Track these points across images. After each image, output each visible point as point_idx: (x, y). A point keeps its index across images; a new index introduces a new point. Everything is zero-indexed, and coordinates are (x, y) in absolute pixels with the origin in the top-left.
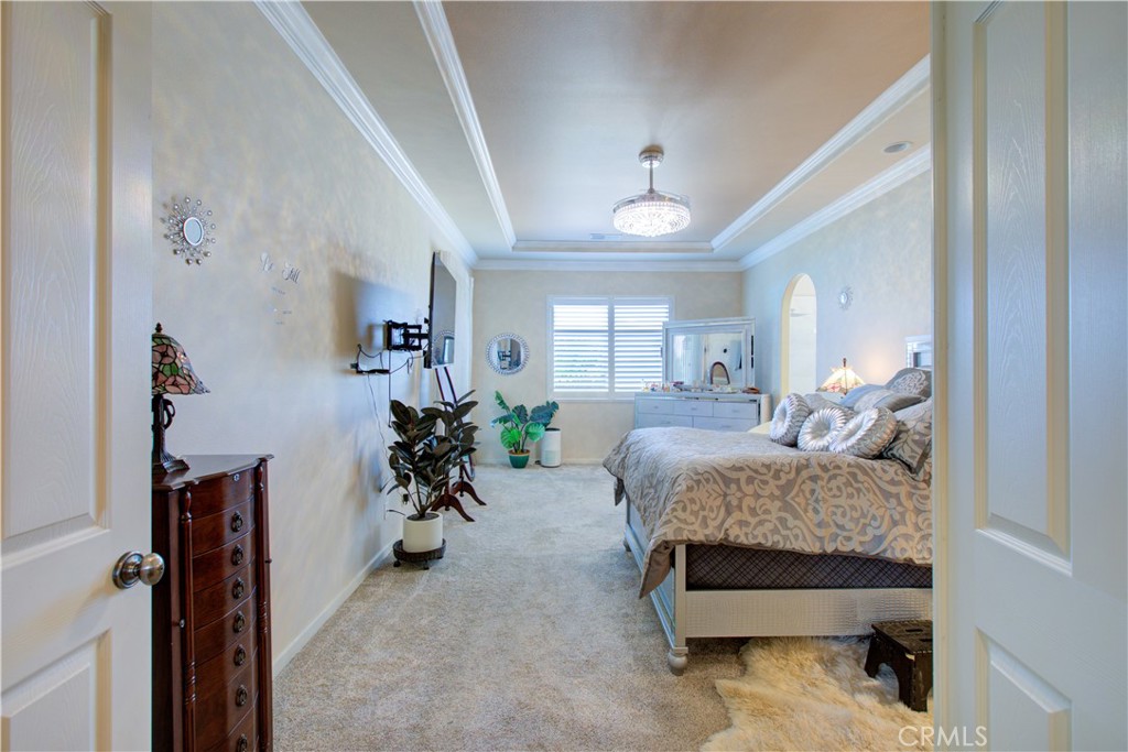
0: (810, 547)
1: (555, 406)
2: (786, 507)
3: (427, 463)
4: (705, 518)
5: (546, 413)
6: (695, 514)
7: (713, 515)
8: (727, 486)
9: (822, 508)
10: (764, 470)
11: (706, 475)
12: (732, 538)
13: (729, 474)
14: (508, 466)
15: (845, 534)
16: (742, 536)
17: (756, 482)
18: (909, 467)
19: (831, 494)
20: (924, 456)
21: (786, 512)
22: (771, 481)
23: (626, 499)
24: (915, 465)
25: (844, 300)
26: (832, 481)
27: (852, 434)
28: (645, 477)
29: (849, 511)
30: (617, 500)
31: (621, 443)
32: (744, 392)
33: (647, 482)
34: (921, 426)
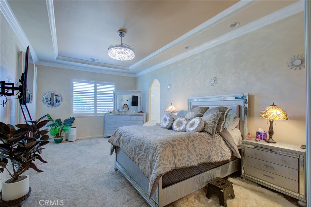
0: (195, 164)
1: (74, 119)
2: (189, 151)
4: (170, 161)
5: (70, 121)
6: (167, 160)
7: (171, 160)
8: (173, 148)
9: (197, 150)
10: (181, 140)
11: (166, 145)
12: (177, 167)
13: (172, 143)
14: (53, 143)
15: (202, 157)
16: (180, 165)
17: (180, 144)
18: (210, 134)
19: (197, 145)
20: (213, 130)
21: (189, 153)
22: (183, 143)
23: (115, 152)
24: (212, 133)
25: (169, 87)
26: (197, 141)
27: (192, 125)
28: (136, 146)
29: (202, 149)
30: (111, 153)
31: (115, 133)
32: (139, 112)
33: (138, 149)
34: (210, 122)
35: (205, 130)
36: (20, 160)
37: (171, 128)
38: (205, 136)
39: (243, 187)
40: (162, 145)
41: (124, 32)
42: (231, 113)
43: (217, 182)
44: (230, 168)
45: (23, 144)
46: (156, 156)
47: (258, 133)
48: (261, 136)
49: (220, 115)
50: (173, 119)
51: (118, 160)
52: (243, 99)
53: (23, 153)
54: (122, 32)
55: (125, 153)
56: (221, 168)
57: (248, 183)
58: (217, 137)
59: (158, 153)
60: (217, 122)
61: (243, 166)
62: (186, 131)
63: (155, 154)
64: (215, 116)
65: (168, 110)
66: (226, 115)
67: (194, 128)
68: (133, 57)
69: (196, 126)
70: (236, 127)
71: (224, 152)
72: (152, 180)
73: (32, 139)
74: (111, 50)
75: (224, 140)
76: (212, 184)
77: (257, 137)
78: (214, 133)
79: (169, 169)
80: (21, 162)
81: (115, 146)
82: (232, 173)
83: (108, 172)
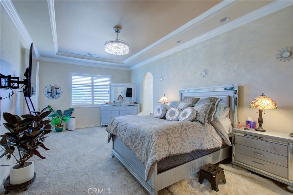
0: (188, 151)
1: (73, 109)
2: (182, 140)
3: (26, 141)
4: (164, 148)
5: (70, 112)
6: (162, 147)
7: (166, 147)
8: (167, 136)
9: (190, 138)
10: (174, 129)
11: (161, 133)
12: (171, 154)
13: (166, 131)
14: (54, 132)
15: (195, 145)
16: (174, 152)
17: (174, 133)
19: (190, 133)
20: (205, 120)
21: (182, 141)
22: (177, 132)
23: (112, 141)
24: (203, 122)
25: (161, 79)
26: (189, 130)
27: (184, 115)
28: (132, 135)
29: (195, 138)
30: (109, 141)
31: (112, 122)
32: (133, 103)
33: (134, 137)
34: (202, 112)
35: (197, 119)
36: (25, 148)
37: (164, 118)
38: (197, 125)
39: (234, 173)
40: (157, 134)
41: (120, 28)
42: (222, 103)
43: (209, 168)
44: (221, 155)
45: (29, 133)
46: (152, 143)
47: (248, 122)
48: (251, 124)
49: (211, 105)
50: (166, 110)
51: (115, 148)
52: (233, 90)
53: (28, 142)
54: (117, 29)
55: (122, 141)
56: (212, 155)
57: (238, 169)
58: (208, 125)
59: (154, 141)
60: (208, 111)
61: (234, 153)
62: (178, 121)
63: (150, 141)
64: (206, 106)
65: (161, 101)
66: (217, 105)
67: (186, 118)
68: (128, 52)
69: (189, 116)
70: (226, 117)
71: (215, 140)
72: (148, 166)
73: (36, 128)
74: (108, 45)
75: (215, 129)
76: (204, 170)
77: (247, 126)
78: (206, 122)
79: (164, 156)
80: (27, 149)
81: (112, 135)
82: (222, 160)
83: (106, 158)
